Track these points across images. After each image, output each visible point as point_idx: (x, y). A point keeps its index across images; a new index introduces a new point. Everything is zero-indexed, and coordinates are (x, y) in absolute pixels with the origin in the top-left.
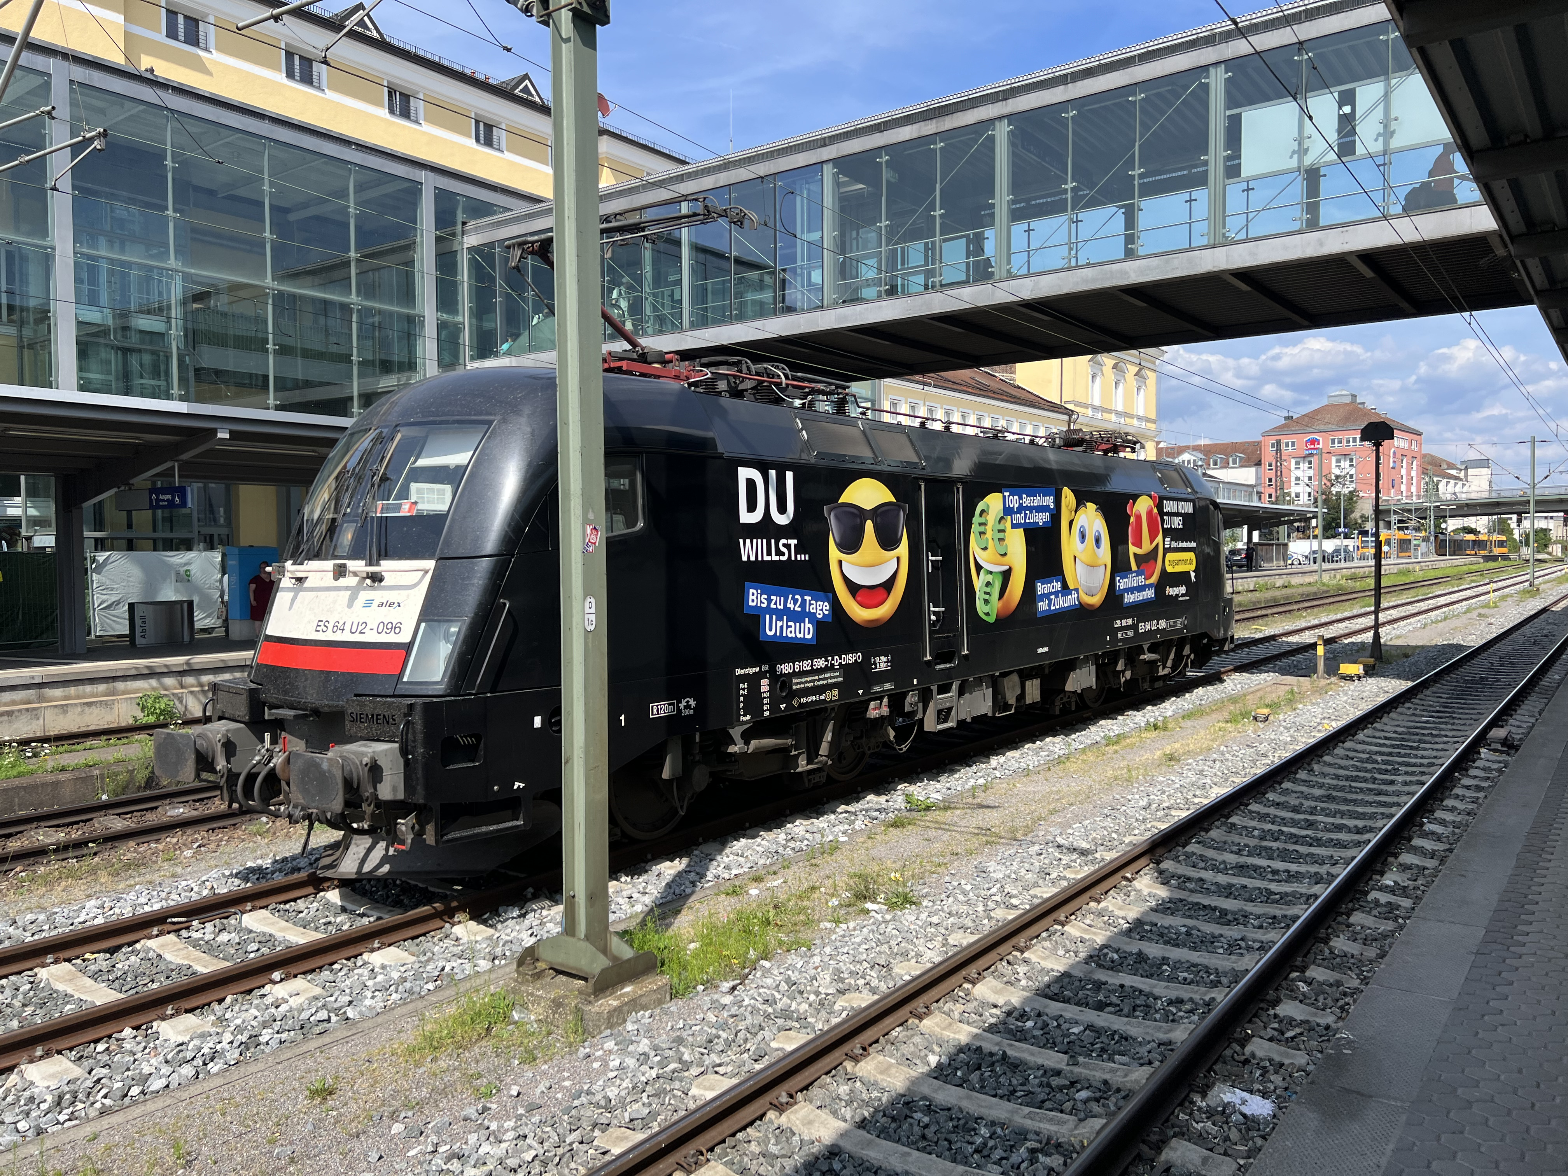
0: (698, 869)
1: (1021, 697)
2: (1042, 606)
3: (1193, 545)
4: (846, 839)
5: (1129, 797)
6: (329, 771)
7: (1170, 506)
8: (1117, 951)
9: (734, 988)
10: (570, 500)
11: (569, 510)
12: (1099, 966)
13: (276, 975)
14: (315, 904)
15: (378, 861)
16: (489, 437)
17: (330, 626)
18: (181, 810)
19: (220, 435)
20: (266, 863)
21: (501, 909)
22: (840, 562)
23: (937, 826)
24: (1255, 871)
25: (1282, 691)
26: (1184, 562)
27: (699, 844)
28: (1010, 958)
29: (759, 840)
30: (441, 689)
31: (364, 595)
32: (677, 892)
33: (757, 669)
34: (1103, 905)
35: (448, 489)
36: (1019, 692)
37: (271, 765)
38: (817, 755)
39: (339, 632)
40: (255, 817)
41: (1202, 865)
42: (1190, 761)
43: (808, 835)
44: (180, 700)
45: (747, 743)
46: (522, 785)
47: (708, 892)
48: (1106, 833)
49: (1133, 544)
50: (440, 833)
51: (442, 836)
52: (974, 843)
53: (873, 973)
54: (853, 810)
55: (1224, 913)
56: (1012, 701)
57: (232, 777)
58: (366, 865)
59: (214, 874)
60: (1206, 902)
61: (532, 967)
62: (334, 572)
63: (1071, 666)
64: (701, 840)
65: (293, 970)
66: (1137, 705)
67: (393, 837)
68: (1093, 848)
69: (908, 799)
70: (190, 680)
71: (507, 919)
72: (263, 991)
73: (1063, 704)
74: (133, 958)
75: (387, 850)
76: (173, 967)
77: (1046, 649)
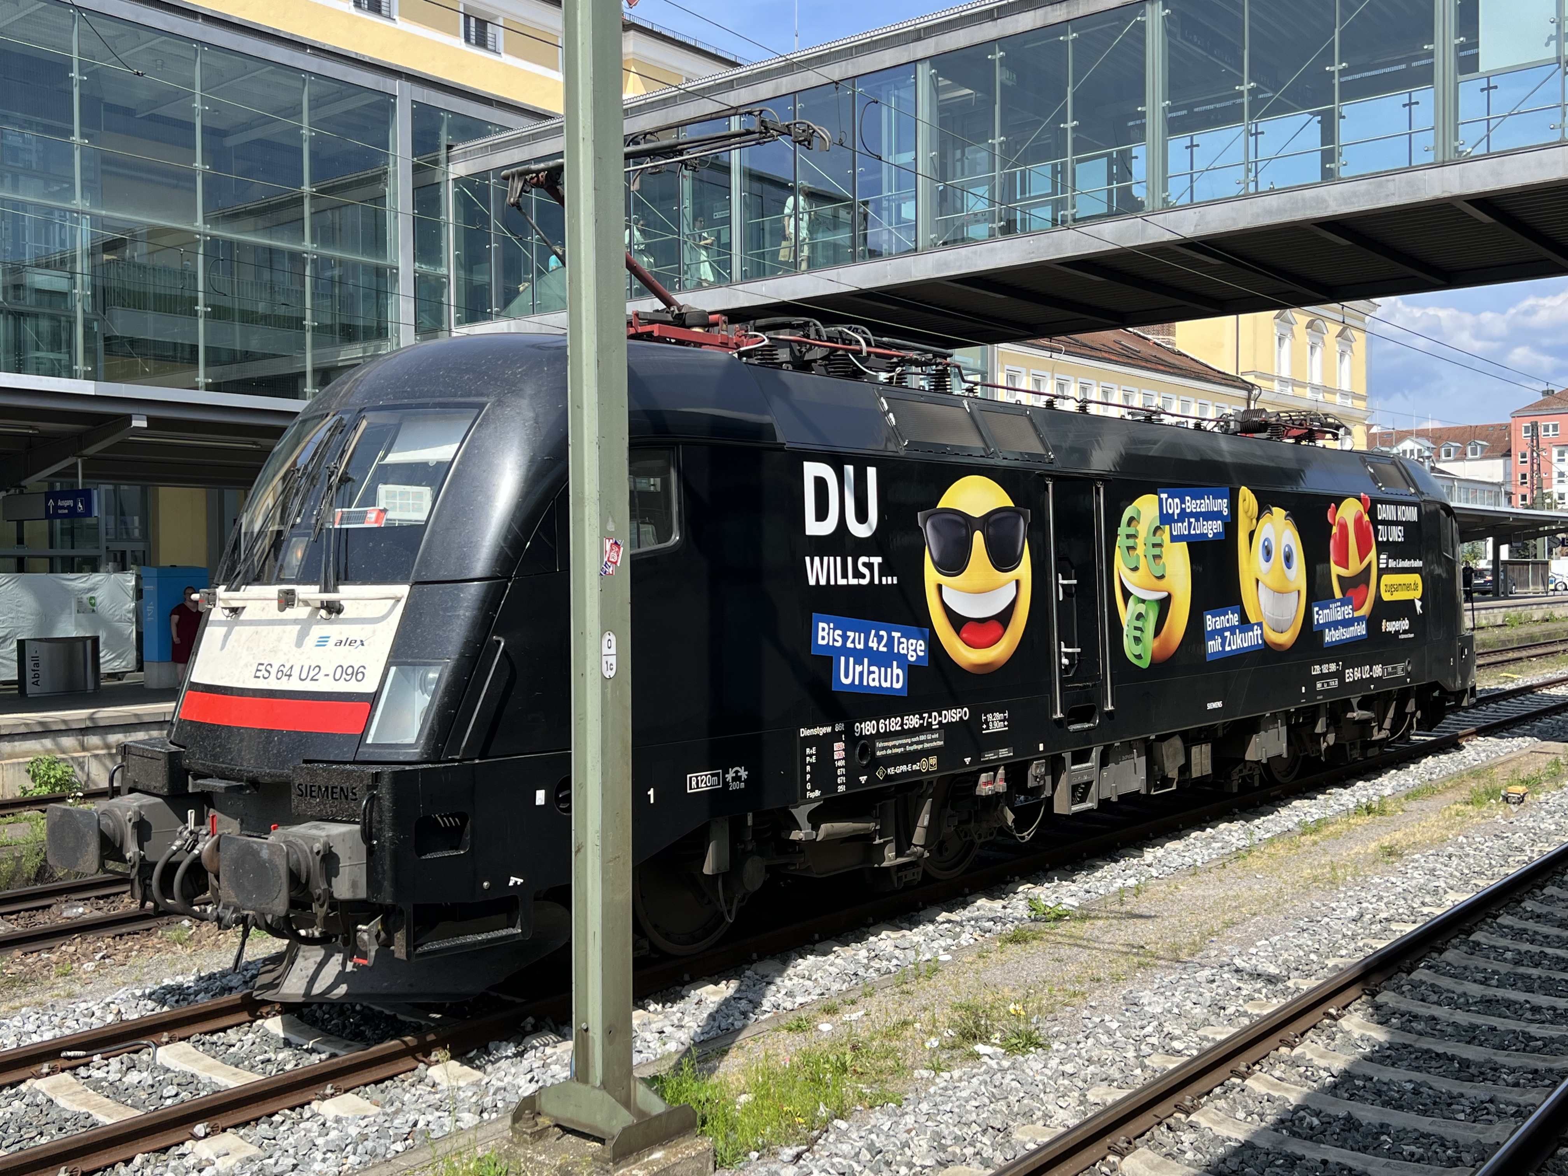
0: (751, 996)
1: (1185, 769)
2: (1213, 646)
3: (1418, 564)
4: (948, 957)
5: (1333, 905)
6: (270, 861)
7: (1385, 512)
8: (1317, 1114)
9: (798, 1156)
10: (583, 507)
11: (583, 520)
12: (1294, 1134)
13: (200, 1129)
14: (250, 1035)
15: (331, 980)
16: (480, 425)
17: (273, 671)
18: (81, 910)
19: (135, 423)
20: (188, 980)
21: (491, 1046)
22: (940, 587)
23: (1071, 941)
24: (1508, 1008)
25: (1543, 762)
26: (1407, 587)
27: (752, 962)
28: (1171, 1121)
29: (831, 957)
30: (415, 753)
31: (317, 631)
32: (723, 1026)
33: (829, 729)
34: (1298, 1051)
35: (426, 492)
36: (1182, 762)
37: (196, 852)
38: (910, 844)
39: (285, 678)
40: (175, 920)
41: (1435, 998)
42: (1416, 856)
43: (897, 952)
44: (81, 766)
45: (816, 827)
46: (520, 881)
47: (764, 1026)
48: (1301, 953)
49: (1336, 563)
50: (413, 943)
51: (415, 948)
52: (1123, 965)
53: (985, 1140)
54: (958, 919)
55: (1465, 1064)
56: (1173, 773)
57: (146, 867)
58: (316, 985)
59: (122, 994)
60: (1440, 1049)
61: (531, 1123)
62: (280, 600)
63: (1253, 726)
64: (755, 956)
65: (221, 1122)
66: (1344, 780)
67: (352, 948)
68: (1284, 973)
69: (1032, 904)
70: (94, 740)
71: (500, 1059)
72: (182, 1150)
73: (1243, 778)
74: (16, 1103)
75: (344, 965)
76: (68, 1116)
77: (1219, 704)
